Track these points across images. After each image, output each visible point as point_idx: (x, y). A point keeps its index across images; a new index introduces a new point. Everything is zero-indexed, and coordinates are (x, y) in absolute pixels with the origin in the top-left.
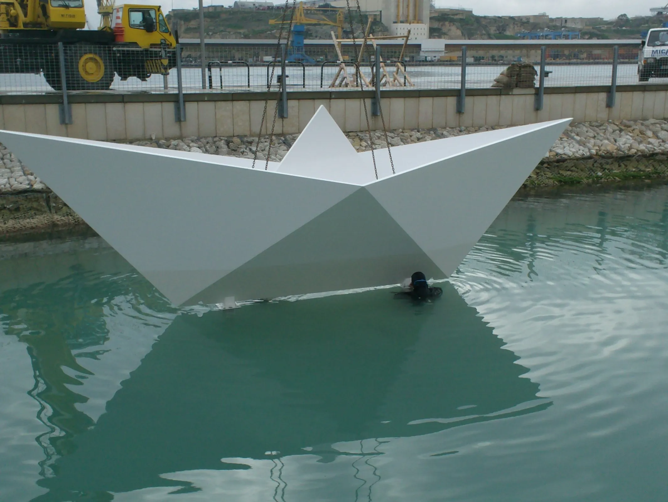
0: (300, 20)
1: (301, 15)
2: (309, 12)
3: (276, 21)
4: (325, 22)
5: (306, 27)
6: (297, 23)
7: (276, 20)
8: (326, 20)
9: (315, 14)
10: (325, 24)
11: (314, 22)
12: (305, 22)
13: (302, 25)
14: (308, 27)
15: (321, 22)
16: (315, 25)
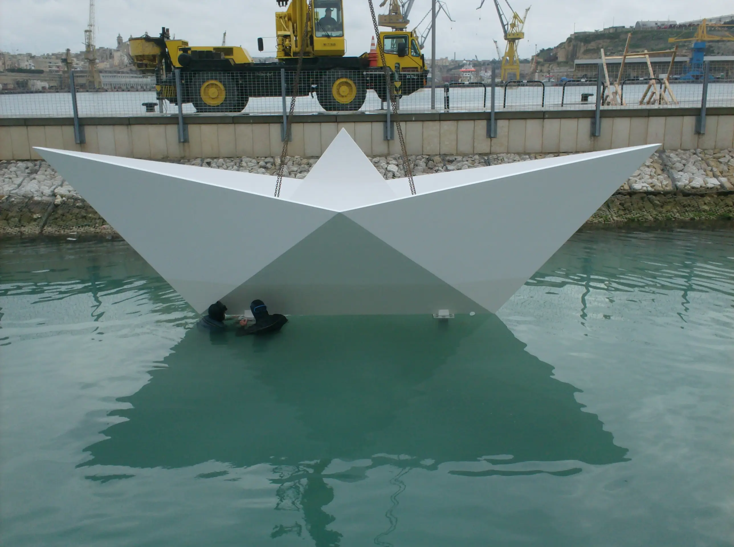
0: (701, 37)
1: (703, 32)
2: (713, 29)
3: (676, 39)
4: (729, 39)
5: (707, 44)
6: (698, 40)
7: (676, 37)
8: (730, 37)
9: (719, 31)
10: (729, 41)
11: (717, 38)
12: (706, 38)
13: (704, 42)
14: (710, 44)
15: (724, 39)
16: (718, 41)
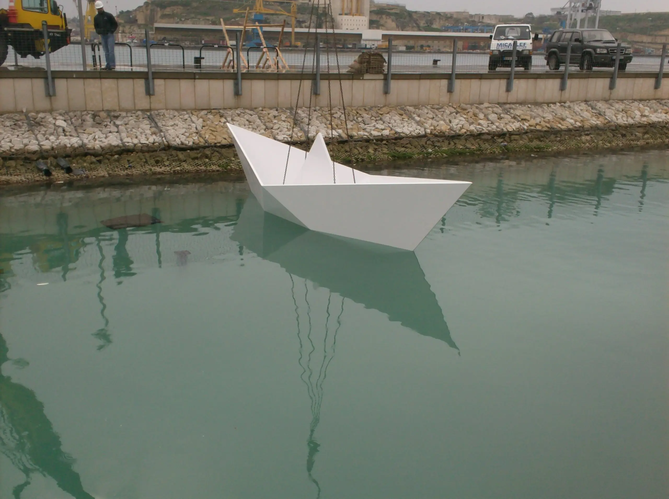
0: (259, 10)
1: (260, 6)
2: (268, 3)
3: (238, 11)
4: (282, 13)
5: (265, 16)
6: (257, 12)
7: (239, 9)
8: (282, 11)
9: (273, 5)
10: (282, 15)
11: (272, 12)
12: (263, 12)
13: (261, 14)
14: (267, 16)
15: (278, 12)
16: (272, 14)
